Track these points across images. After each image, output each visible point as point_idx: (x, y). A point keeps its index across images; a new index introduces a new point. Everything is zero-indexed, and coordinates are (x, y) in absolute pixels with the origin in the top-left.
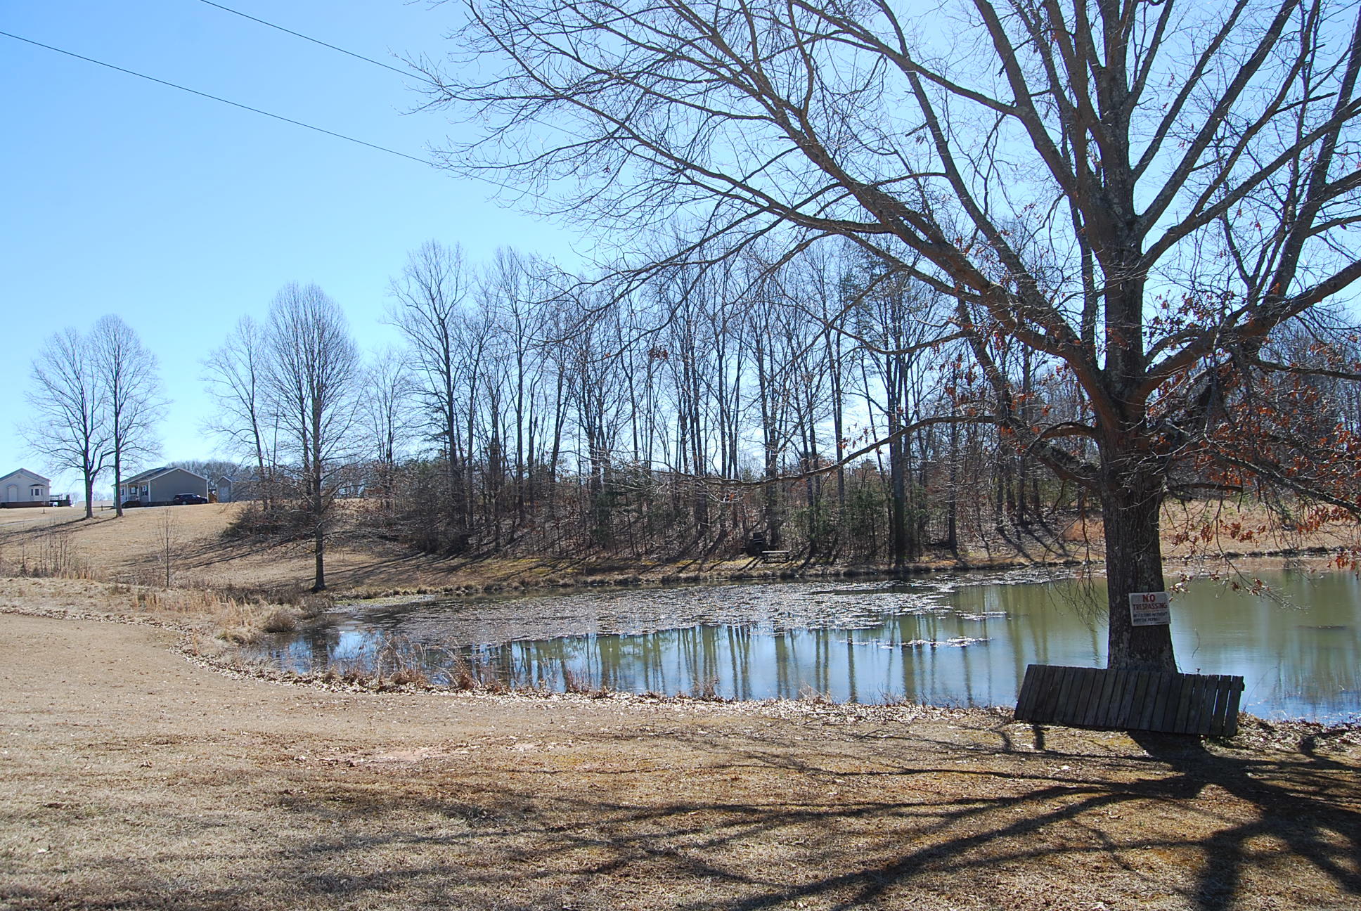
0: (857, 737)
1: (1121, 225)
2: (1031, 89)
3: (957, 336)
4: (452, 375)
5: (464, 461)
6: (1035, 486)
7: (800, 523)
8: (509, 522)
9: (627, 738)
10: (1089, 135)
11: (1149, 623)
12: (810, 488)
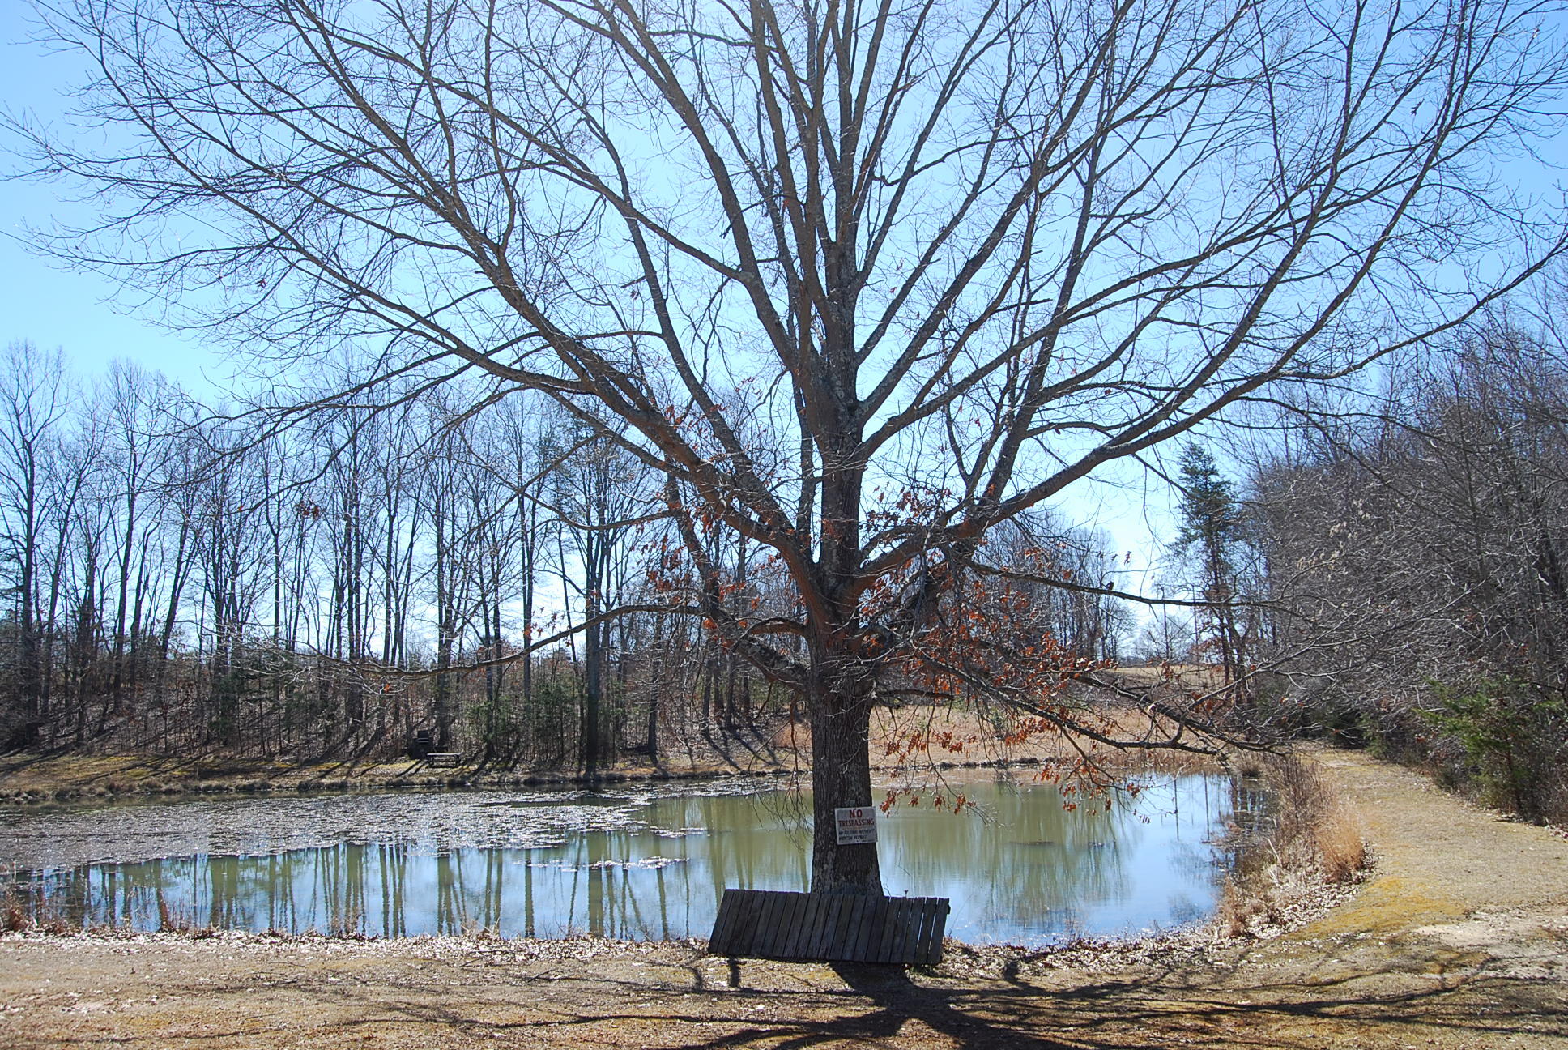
0: (525, 979)
1: (842, 409)
2: (757, 255)
3: (664, 515)
4: (36, 514)
5: (42, 627)
6: (746, 685)
7: (475, 721)
8: (100, 708)
9: (234, 990)
10: (814, 311)
11: (855, 841)
12: (489, 679)
